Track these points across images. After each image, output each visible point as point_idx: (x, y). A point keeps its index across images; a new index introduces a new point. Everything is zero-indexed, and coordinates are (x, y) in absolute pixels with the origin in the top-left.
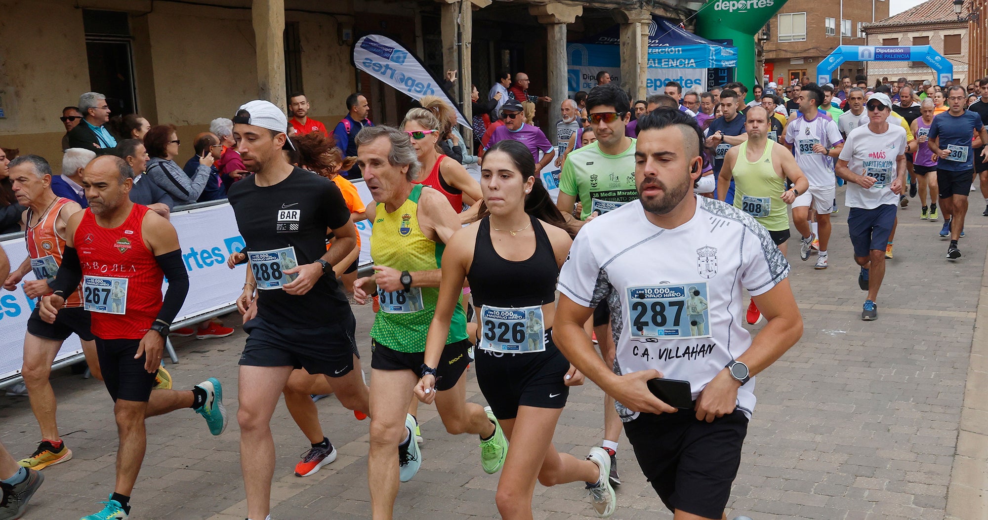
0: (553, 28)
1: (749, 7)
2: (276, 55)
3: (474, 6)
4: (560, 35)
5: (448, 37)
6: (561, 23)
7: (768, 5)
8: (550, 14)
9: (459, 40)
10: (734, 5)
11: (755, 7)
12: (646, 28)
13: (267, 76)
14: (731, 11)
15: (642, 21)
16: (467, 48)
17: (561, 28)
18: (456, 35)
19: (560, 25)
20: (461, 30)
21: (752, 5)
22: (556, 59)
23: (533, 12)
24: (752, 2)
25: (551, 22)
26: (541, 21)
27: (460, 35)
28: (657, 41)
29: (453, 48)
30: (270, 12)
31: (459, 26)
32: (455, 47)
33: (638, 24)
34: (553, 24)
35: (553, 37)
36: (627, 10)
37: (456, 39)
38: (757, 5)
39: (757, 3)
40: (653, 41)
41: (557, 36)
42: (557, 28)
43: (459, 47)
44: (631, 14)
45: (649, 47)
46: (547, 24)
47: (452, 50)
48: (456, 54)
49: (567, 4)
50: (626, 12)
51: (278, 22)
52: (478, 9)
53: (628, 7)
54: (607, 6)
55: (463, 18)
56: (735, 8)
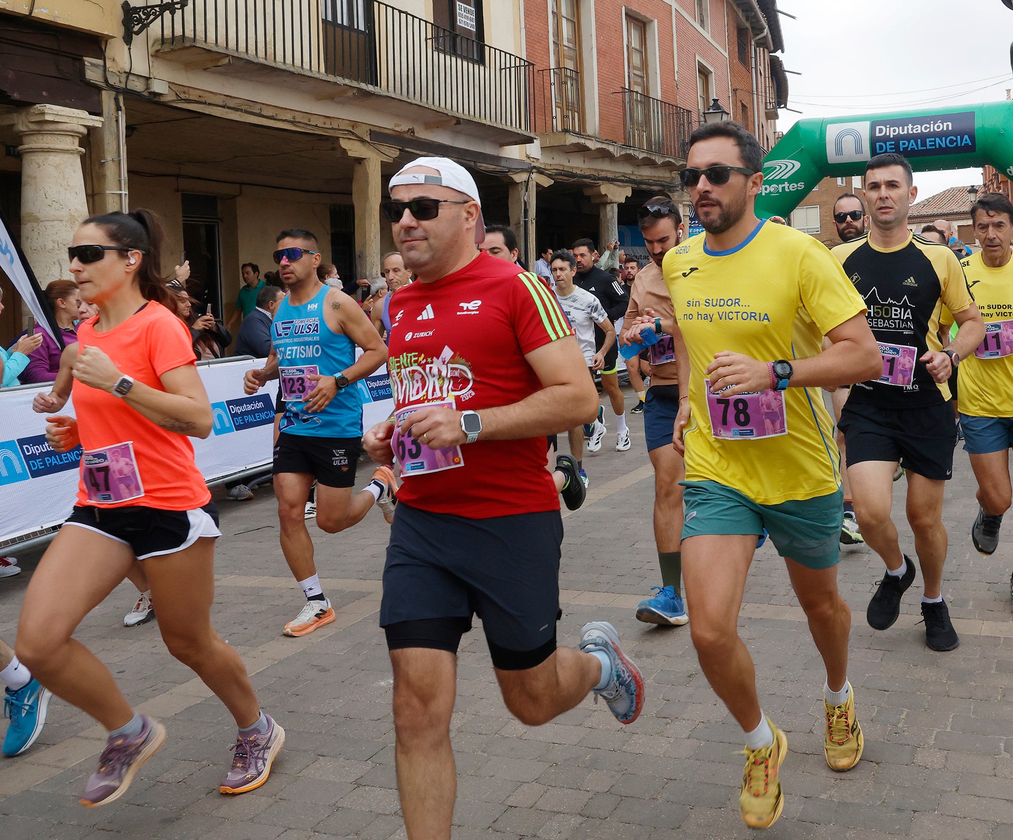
0: (605, 208)
1: (780, 191)
2: (373, 225)
3: (538, 185)
4: (612, 214)
5: (516, 213)
6: (612, 203)
7: (799, 188)
8: (603, 193)
9: (526, 216)
10: (766, 189)
11: (787, 190)
12: (688, 209)
13: (364, 245)
14: (763, 194)
15: (684, 203)
16: (532, 223)
17: (612, 207)
18: (523, 211)
19: (611, 205)
20: (528, 207)
21: (783, 188)
22: (608, 236)
23: (588, 192)
24: (783, 185)
25: (604, 202)
26: (595, 201)
27: (526, 211)
28: (697, 222)
29: (520, 223)
30: (370, 188)
31: (525, 203)
32: (522, 223)
33: (681, 205)
34: (605, 204)
35: (606, 216)
36: (671, 192)
37: (523, 215)
38: (789, 189)
39: (789, 187)
40: (693, 222)
41: (609, 214)
42: (609, 207)
43: (526, 223)
44: (674, 195)
45: (690, 227)
46: (600, 204)
47: (518, 226)
48: (522, 229)
49: (618, 186)
50: (669, 194)
51: (375, 196)
52: (541, 189)
53: (671, 189)
54: (653, 188)
55: (529, 196)
56: (766, 192)
